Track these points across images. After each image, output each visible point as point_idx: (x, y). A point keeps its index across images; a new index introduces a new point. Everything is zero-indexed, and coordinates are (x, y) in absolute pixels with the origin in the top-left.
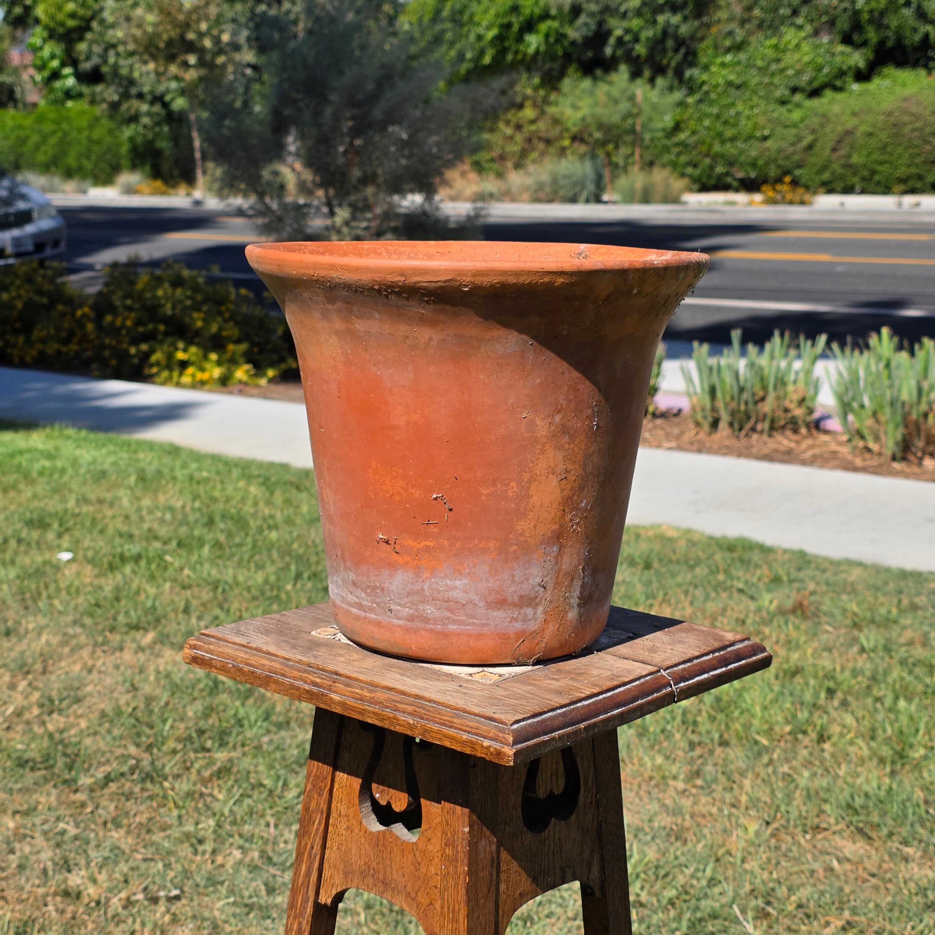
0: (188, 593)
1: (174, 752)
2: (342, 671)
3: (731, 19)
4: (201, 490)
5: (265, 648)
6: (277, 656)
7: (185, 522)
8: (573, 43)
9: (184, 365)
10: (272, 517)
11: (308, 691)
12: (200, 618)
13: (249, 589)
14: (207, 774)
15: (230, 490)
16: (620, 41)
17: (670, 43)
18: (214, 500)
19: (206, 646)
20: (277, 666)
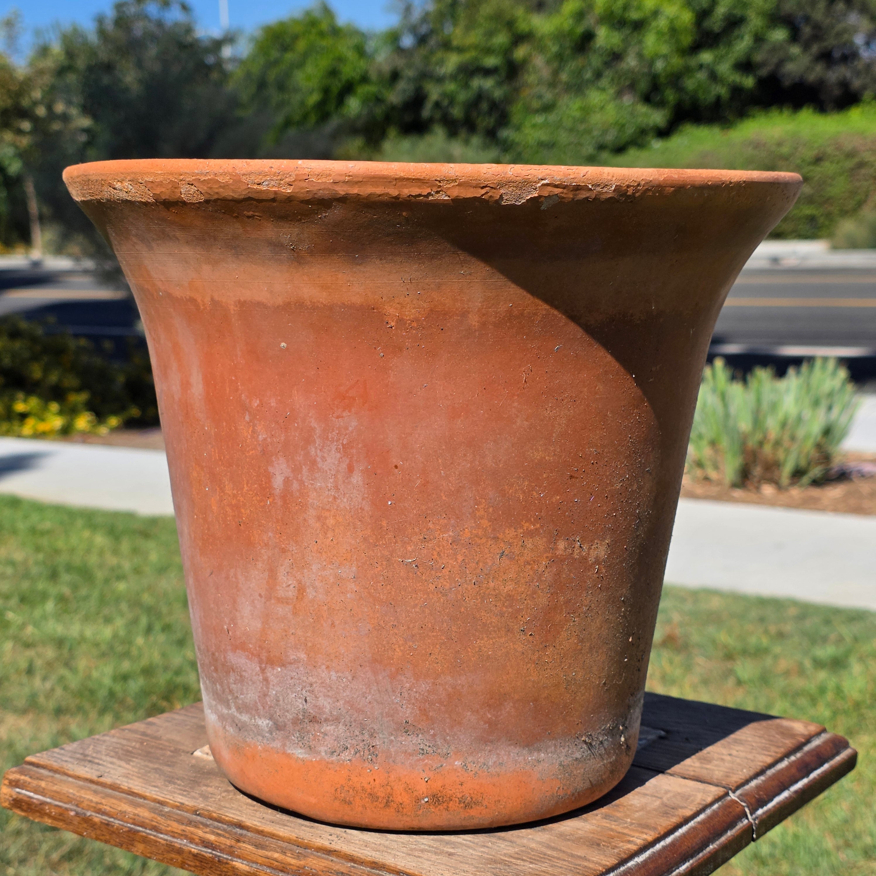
0: (30, 653)
1: (18, 833)
2: (249, 822)
3: (540, 82)
4: (44, 542)
5: (125, 784)
6: (144, 798)
7: (27, 575)
8: (393, 108)
9: (23, 416)
10: (119, 567)
11: (196, 856)
12: (45, 679)
13: (97, 645)
14: (55, 856)
15: (74, 540)
16: (437, 105)
17: (484, 106)
18: (57, 552)
19: (35, 783)
20: (145, 814)
